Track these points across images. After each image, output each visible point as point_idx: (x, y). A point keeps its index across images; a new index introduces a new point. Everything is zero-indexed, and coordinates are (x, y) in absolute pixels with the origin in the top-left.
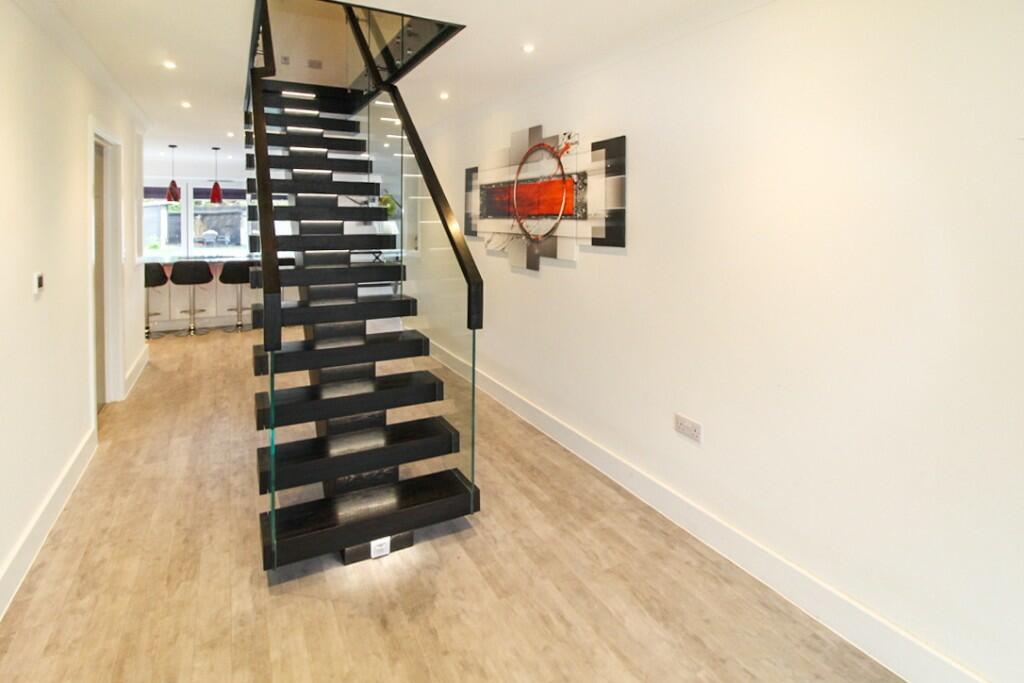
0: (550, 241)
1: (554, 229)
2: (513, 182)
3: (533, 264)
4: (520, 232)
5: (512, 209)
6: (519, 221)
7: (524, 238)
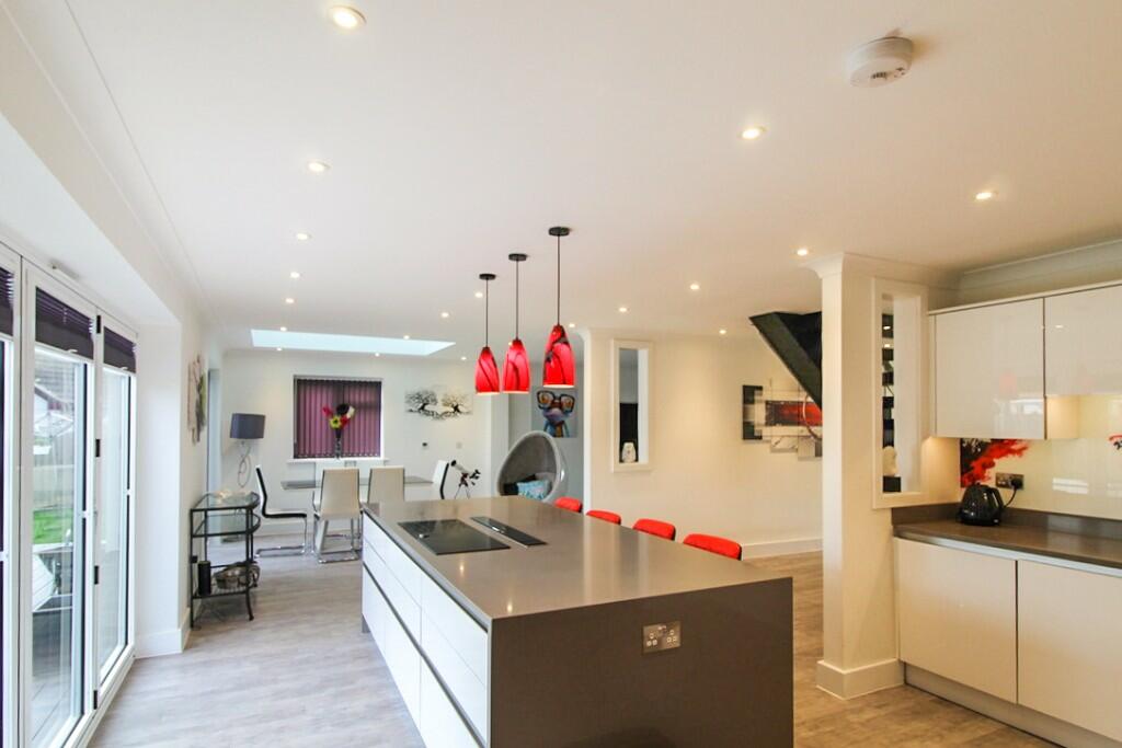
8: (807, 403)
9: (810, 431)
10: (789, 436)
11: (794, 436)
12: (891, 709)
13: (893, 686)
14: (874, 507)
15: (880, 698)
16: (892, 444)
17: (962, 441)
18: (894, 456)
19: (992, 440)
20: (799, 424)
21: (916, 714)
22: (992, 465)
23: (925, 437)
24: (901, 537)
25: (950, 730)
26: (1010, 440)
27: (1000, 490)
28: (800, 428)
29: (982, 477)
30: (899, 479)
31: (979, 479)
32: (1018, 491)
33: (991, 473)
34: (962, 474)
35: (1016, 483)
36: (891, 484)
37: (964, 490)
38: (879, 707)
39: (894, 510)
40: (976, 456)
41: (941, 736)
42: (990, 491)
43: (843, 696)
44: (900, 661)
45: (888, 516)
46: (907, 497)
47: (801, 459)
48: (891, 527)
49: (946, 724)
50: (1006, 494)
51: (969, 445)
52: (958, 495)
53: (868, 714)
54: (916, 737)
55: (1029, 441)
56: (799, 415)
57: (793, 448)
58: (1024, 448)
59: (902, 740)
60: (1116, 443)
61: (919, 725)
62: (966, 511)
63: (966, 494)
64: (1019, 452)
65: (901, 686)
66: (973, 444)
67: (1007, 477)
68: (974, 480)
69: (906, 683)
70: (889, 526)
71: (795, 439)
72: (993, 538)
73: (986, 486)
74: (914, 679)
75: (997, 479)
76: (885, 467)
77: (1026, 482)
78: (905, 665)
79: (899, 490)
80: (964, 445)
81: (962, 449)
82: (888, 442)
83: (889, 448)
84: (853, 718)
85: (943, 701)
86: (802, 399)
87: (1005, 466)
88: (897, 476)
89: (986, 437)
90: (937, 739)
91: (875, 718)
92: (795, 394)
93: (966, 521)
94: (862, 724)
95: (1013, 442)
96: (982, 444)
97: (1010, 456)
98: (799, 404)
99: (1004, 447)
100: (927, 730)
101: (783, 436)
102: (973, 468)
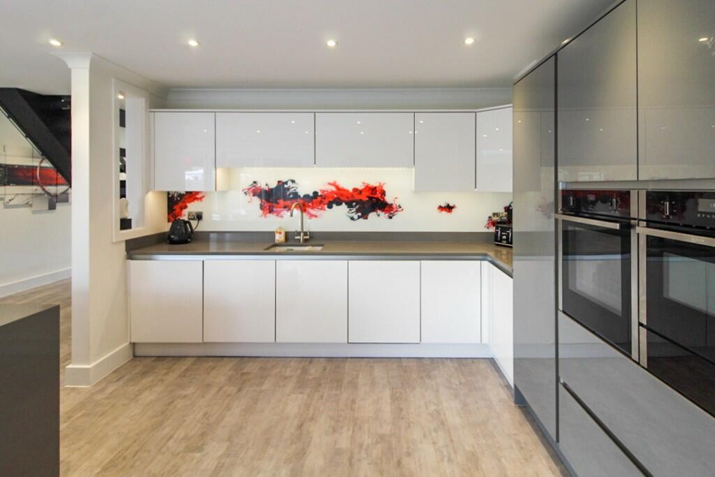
0: (64, 195)
1: (67, 190)
2: (37, 167)
3: (52, 207)
4: (43, 192)
5: (35, 181)
6: (42, 187)
7: (46, 195)
8: (41, 167)
9: (44, 189)
10: (23, 194)
11: (29, 194)
12: (127, 377)
13: (126, 361)
14: (114, 241)
15: (118, 374)
16: (125, 197)
17: (169, 193)
18: (127, 205)
19: (186, 192)
20: (33, 184)
21: (144, 374)
22: (186, 207)
23: (147, 192)
24: (132, 259)
25: (166, 374)
26: (195, 192)
27: (192, 222)
28: (35, 187)
29: (180, 215)
30: (130, 220)
31: (178, 216)
32: (200, 222)
33: (185, 212)
34: (169, 214)
35: (199, 217)
36: (125, 224)
37: (170, 224)
38: (118, 380)
39: (127, 241)
40: (177, 202)
41: (162, 380)
42: (186, 222)
43: (90, 384)
44: (131, 343)
45: (123, 246)
46: (136, 232)
47: (34, 212)
48: (126, 253)
49: (165, 371)
50: (194, 223)
51: (173, 196)
52: (167, 227)
53: (111, 389)
54: (147, 388)
55: (206, 192)
56: (34, 177)
57: (28, 203)
58: (203, 197)
59: (137, 395)
60: (245, 193)
61: (146, 381)
62: (172, 236)
63: (172, 226)
64: (200, 199)
65: (131, 360)
66: (175, 195)
67: (194, 214)
68: (176, 216)
69: (135, 356)
70: (124, 253)
71: (30, 196)
72: (187, 250)
73: (184, 220)
74: (139, 352)
75: (189, 215)
76: (121, 212)
77: (204, 216)
78: (134, 345)
79: (130, 228)
80: (170, 196)
81: (169, 198)
82: (123, 196)
83: (123, 199)
84: (99, 397)
85: (160, 358)
86: (36, 163)
87: (193, 207)
88: (129, 218)
89: (183, 191)
90: (160, 383)
91: (116, 389)
92: (31, 159)
93: (172, 242)
94: (108, 398)
95: (197, 193)
96: (181, 195)
97: (196, 201)
98: (33, 169)
99: (192, 196)
100: (153, 381)
101: (17, 194)
102: (175, 210)
